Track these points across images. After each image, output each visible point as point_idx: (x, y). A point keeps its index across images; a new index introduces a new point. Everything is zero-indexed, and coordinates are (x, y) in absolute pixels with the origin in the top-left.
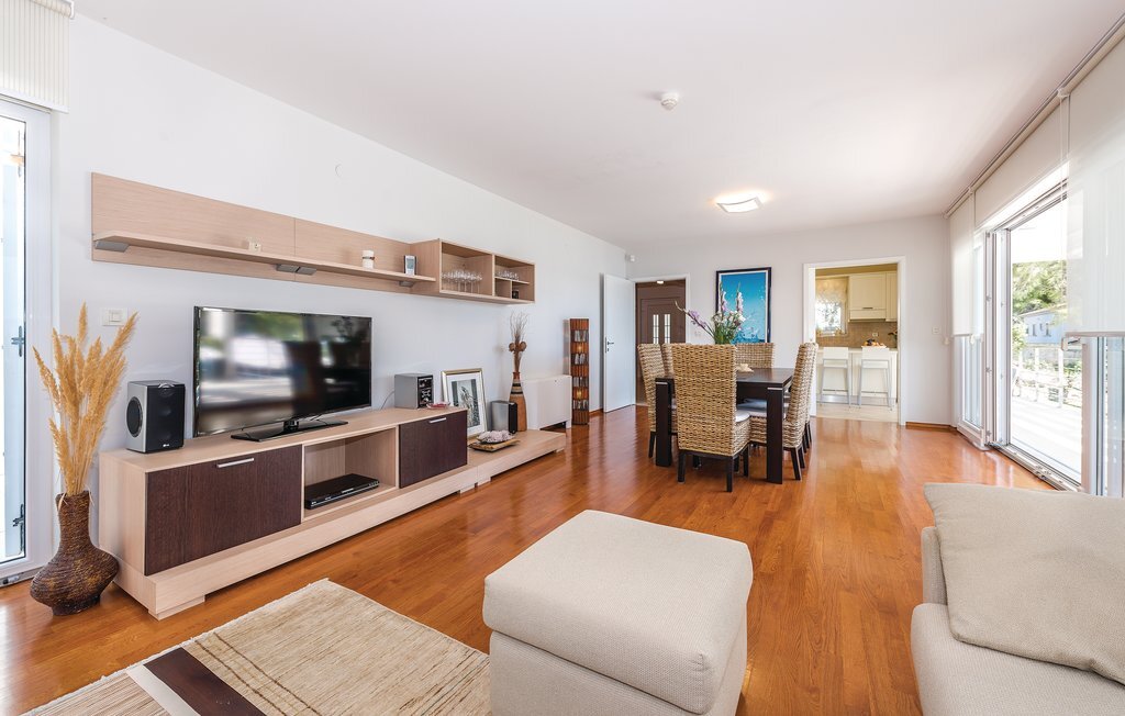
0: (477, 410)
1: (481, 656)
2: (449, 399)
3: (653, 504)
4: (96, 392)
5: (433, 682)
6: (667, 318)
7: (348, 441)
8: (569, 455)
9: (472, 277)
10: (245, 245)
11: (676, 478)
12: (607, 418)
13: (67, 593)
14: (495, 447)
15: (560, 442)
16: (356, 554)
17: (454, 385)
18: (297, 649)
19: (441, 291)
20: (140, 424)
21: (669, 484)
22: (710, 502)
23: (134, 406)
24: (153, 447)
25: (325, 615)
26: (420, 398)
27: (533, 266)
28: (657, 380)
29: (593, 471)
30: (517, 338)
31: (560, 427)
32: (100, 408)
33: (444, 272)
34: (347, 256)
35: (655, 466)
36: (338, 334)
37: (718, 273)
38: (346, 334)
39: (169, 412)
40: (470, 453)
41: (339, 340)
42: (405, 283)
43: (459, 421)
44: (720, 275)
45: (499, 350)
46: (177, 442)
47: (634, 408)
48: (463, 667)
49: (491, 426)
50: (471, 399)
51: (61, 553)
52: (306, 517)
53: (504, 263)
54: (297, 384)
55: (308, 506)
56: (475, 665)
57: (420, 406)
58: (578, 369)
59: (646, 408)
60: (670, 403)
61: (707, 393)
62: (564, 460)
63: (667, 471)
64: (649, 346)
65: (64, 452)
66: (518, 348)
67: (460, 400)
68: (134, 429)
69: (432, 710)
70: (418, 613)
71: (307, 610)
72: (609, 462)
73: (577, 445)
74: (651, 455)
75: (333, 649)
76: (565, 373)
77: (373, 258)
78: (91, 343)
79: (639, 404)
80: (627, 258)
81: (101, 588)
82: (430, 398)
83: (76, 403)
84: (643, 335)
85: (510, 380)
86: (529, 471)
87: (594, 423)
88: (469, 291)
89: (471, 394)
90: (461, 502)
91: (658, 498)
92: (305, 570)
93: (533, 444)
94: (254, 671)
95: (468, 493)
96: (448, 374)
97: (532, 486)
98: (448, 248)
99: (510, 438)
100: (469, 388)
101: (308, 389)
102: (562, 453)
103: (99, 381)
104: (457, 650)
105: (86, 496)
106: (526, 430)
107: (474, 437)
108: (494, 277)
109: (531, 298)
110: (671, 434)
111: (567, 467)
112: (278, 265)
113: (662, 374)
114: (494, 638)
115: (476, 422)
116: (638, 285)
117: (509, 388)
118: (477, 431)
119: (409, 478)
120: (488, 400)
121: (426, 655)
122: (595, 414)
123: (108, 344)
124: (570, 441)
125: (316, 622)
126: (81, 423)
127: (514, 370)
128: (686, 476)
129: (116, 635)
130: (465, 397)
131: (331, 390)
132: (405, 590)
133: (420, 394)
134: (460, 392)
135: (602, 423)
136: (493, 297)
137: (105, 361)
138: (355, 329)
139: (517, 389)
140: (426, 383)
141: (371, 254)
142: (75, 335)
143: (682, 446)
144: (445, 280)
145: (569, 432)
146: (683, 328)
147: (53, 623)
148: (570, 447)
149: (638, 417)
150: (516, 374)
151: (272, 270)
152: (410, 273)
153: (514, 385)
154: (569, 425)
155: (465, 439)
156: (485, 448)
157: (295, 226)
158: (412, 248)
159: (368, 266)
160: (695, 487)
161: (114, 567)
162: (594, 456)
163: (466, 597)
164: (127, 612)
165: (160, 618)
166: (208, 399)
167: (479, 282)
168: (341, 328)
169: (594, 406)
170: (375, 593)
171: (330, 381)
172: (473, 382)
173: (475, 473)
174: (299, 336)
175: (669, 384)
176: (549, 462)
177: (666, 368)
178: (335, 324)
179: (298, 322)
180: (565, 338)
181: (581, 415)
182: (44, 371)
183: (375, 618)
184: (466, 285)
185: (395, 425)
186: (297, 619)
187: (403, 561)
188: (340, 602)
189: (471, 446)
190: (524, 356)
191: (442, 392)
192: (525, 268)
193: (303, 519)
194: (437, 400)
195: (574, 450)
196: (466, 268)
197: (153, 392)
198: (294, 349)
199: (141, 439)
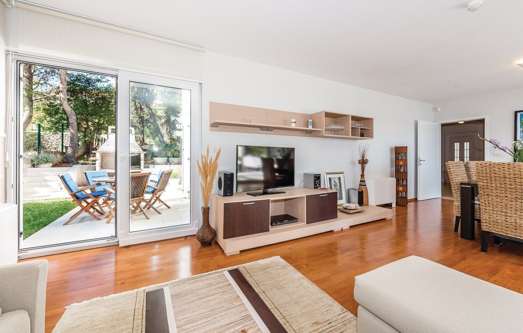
0: (341, 192)
1: (350, 315)
2: (328, 186)
3: (460, 262)
4: (211, 174)
5: (328, 318)
6: (467, 145)
7: (285, 200)
8: (394, 221)
9: (339, 127)
10: (251, 121)
11: (480, 248)
12: (419, 204)
13: (204, 239)
14: (352, 211)
15: (390, 214)
16: (290, 249)
17: (330, 179)
18: (270, 282)
19: (325, 135)
20: (222, 186)
21: (474, 251)
22: (513, 270)
23: (220, 179)
24: (225, 195)
25: (280, 271)
26: (315, 185)
27: (372, 119)
28: (462, 184)
29: (410, 234)
30: (363, 157)
31: (388, 206)
32: (212, 179)
33: (325, 126)
34: (285, 122)
35: (460, 238)
36: (280, 155)
37: (516, 113)
38: (283, 155)
39: (229, 183)
40: (339, 213)
41: (280, 157)
42: (308, 132)
43: (333, 197)
44: (519, 114)
45: (353, 163)
46: (231, 194)
47: (440, 201)
48: (341, 316)
49: (349, 201)
50: (338, 187)
51: (203, 226)
52: (271, 229)
53: (356, 119)
54: (265, 175)
55: (272, 225)
56: (347, 318)
57: (315, 188)
58: (400, 175)
59: (453, 201)
60: (474, 199)
61: (509, 196)
62: (391, 224)
63: (470, 243)
64: (452, 162)
65: (204, 194)
66: (363, 162)
67: (333, 186)
68: (220, 188)
69: (327, 331)
70: (318, 282)
71: (273, 267)
72: (421, 231)
73: (400, 217)
74: (456, 230)
75: (284, 286)
76: (392, 176)
77: (295, 122)
78: (210, 158)
79: (443, 198)
80: (435, 109)
81: (212, 240)
82: (319, 185)
83: (206, 178)
84: (447, 155)
85: (359, 178)
86: (371, 226)
87: (411, 206)
88: (338, 134)
89: (338, 184)
90: (335, 236)
91: (464, 259)
92: (272, 250)
93: (372, 213)
94: (256, 285)
95: (338, 232)
96: (327, 174)
97: (371, 235)
98: (328, 115)
99: (360, 208)
100: (337, 181)
101: (269, 177)
102: (390, 220)
103: (212, 171)
104: (337, 307)
105: (209, 208)
106: (368, 205)
107: (340, 205)
108: (351, 127)
109: (371, 136)
110: (473, 219)
111: (393, 229)
112: (262, 128)
113: (466, 180)
114: (360, 308)
115: (341, 198)
116: (443, 125)
117: (358, 182)
118: (342, 202)
119: (311, 220)
120: (347, 188)
121: (323, 304)
122: (411, 201)
123: (214, 159)
124: (395, 215)
125: (277, 273)
126: (207, 184)
127: (361, 173)
128: (488, 249)
129: (216, 257)
130: (335, 186)
131: (278, 178)
132: (312, 270)
133: (315, 182)
134: (333, 183)
135: (416, 206)
136: (350, 136)
137: (213, 164)
138: (286, 153)
139: (363, 183)
140: (317, 178)
141: (294, 120)
142: (206, 156)
143: (485, 228)
144: (326, 130)
145: (395, 209)
146: (482, 150)
147: (201, 248)
148: (395, 218)
149: (443, 206)
150: (362, 176)
151: (259, 129)
152: (310, 128)
153: (361, 181)
154: (394, 205)
155: (336, 205)
156: (346, 211)
157: (267, 112)
158: (311, 116)
159: (293, 126)
160: (497, 258)
161: (214, 234)
162: (410, 225)
163: (341, 283)
164: (218, 250)
165: (227, 255)
166: (240, 179)
167: (343, 130)
168: (281, 152)
169: (411, 196)
170: (299, 268)
171: (277, 174)
172: (339, 178)
173: (341, 223)
174: (265, 156)
175: (473, 188)
176: (383, 224)
177: (469, 176)
178: (279, 151)
179: (265, 150)
180: (391, 158)
181: (402, 201)
182: (199, 167)
183: (299, 279)
184: (335, 131)
185: (304, 195)
186: (270, 270)
187: (309, 257)
188: (284, 267)
189: (339, 209)
190: (367, 166)
191: (324, 182)
192: (369, 121)
193: (270, 230)
194: (322, 186)
195: (397, 220)
196: (336, 123)
197: (225, 175)
198: (264, 160)
199: (222, 192)
